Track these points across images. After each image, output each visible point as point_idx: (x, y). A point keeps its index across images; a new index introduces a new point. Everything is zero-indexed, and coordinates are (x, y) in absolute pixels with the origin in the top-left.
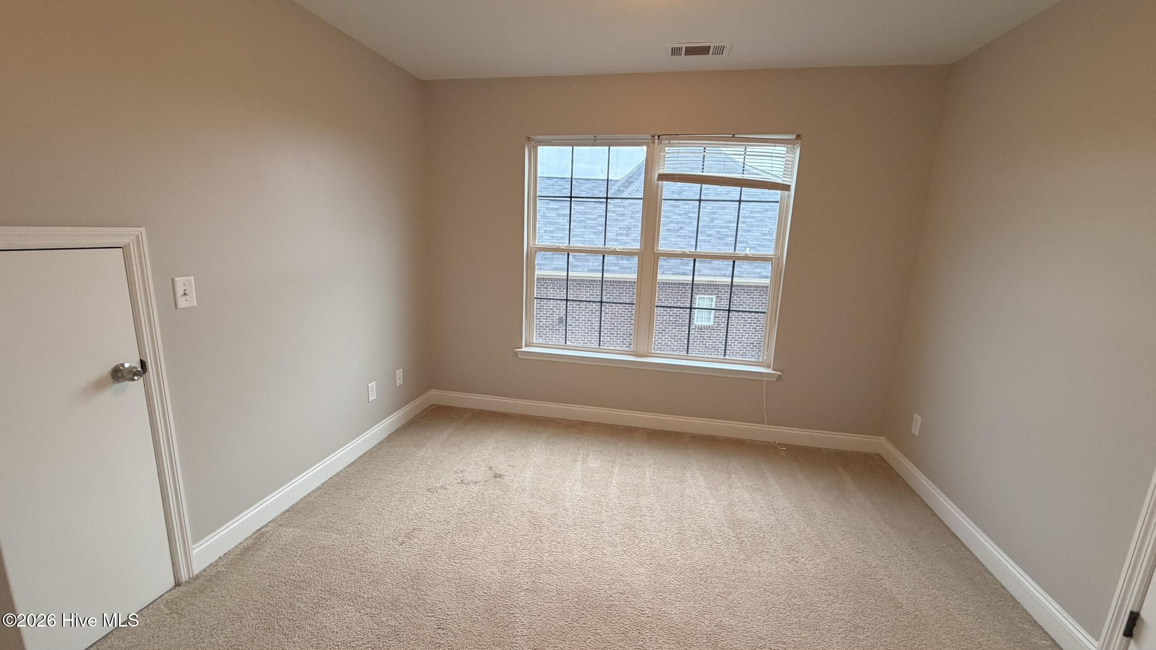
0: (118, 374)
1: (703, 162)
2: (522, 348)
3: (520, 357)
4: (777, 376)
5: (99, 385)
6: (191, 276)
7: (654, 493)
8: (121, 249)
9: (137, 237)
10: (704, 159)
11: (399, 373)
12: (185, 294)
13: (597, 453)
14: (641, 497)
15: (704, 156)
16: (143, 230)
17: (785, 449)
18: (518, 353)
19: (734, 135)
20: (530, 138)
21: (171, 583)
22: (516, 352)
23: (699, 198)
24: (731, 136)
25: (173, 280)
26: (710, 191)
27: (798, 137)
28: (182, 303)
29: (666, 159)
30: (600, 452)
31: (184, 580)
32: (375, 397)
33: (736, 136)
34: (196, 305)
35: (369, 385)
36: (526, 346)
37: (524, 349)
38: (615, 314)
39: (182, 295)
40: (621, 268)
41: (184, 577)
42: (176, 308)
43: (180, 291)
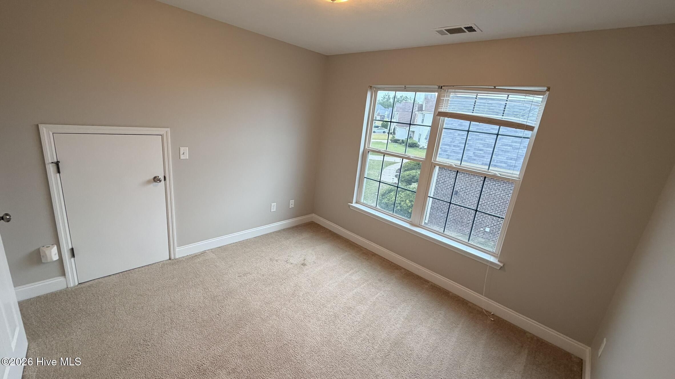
0: (156, 179)
1: (474, 106)
2: (352, 203)
3: (351, 208)
4: (500, 267)
5: (149, 182)
6: (187, 147)
7: (369, 306)
8: (161, 136)
9: (167, 132)
10: (475, 103)
11: (292, 202)
12: (184, 154)
13: (364, 273)
14: (360, 304)
15: (475, 101)
16: (169, 129)
17: (493, 319)
18: (350, 206)
19: (495, 87)
20: (372, 86)
21: (168, 258)
22: (349, 205)
23: (468, 130)
24: (493, 87)
25: (179, 148)
26: (475, 126)
27: (548, 89)
28: (182, 157)
29: (449, 102)
30: (366, 273)
31: (172, 259)
32: (275, 210)
33: (496, 87)
34: (188, 158)
35: (272, 204)
36: (357, 203)
37: (354, 205)
38: (497, 196)
39: (182, 154)
40: (508, 166)
41: (172, 257)
42: (180, 159)
43: (181, 153)
